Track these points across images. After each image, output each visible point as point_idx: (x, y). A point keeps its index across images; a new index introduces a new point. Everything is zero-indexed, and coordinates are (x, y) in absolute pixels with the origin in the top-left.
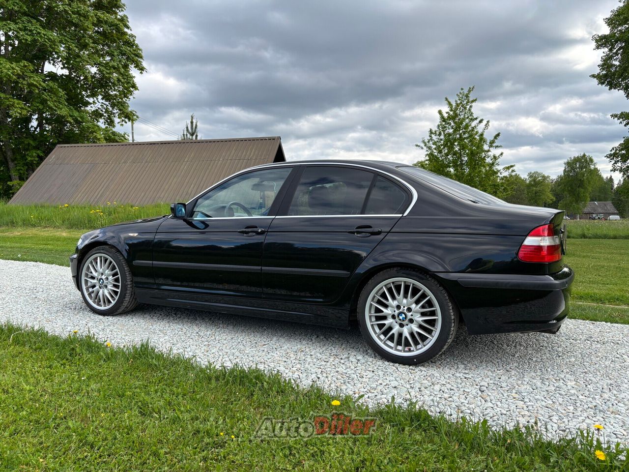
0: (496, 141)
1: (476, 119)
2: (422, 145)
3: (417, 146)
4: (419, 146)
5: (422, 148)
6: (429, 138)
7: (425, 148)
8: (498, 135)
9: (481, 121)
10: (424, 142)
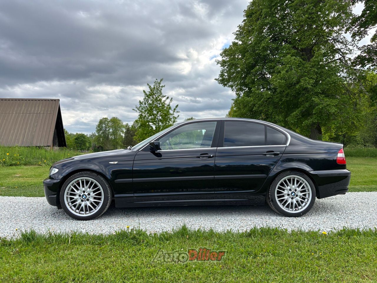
0: (176, 109)
1: (165, 96)
2: (136, 109)
3: (133, 110)
4: (135, 110)
5: (136, 111)
6: (140, 106)
7: (138, 111)
8: (177, 106)
9: (168, 98)
10: (137, 107)
